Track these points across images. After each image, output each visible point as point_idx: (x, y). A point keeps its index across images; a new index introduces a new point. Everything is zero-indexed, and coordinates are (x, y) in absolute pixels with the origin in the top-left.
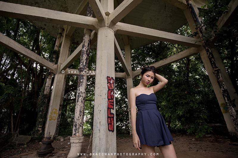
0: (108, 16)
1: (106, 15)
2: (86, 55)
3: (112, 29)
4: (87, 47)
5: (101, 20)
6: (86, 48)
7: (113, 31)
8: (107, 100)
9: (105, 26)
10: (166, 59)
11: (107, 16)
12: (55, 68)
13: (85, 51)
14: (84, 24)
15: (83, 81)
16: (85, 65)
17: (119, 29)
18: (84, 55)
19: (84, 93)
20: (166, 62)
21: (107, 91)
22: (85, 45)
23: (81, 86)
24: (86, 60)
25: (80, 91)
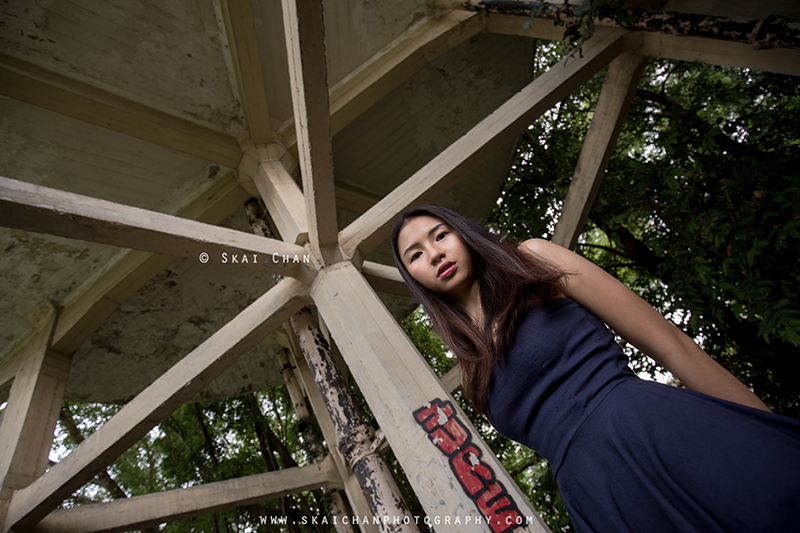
0: (308, 241)
1: (303, 245)
2: (333, 390)
3: (342, 260)
4: (322, 365)
5: (296, 270)
6: (322, 369)
7: (349, 263)
8: (470, 504)
9: (317, 272)
10: (579, 171)
11: (307, 245)
12: (329, 472)
13: (322, 381)
14: (273, 315)
15: (373, 481)
16: (350, 422)
17: (360, 241)
18: (328, 395)
19: (402, 526)
20: (588, 175)
21: (448, 466)
22: (314, 363)
23: (379, 503)
24: (341, 404)
25: (386, 527)
